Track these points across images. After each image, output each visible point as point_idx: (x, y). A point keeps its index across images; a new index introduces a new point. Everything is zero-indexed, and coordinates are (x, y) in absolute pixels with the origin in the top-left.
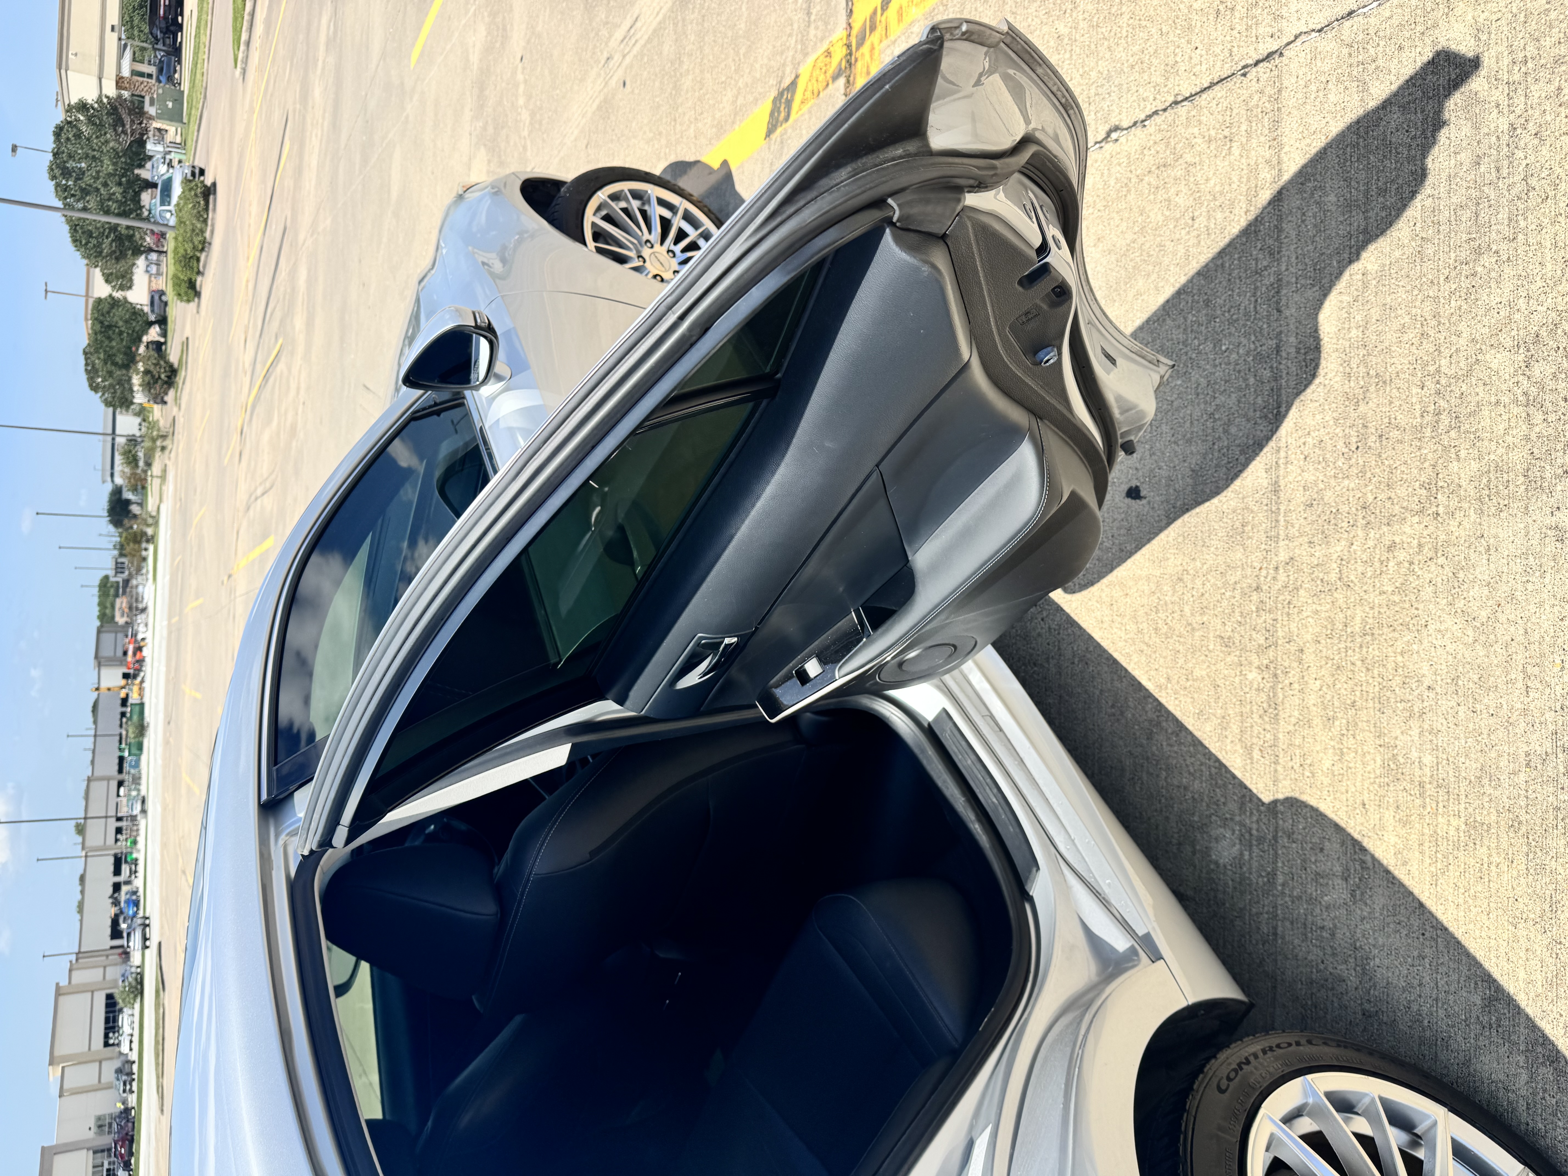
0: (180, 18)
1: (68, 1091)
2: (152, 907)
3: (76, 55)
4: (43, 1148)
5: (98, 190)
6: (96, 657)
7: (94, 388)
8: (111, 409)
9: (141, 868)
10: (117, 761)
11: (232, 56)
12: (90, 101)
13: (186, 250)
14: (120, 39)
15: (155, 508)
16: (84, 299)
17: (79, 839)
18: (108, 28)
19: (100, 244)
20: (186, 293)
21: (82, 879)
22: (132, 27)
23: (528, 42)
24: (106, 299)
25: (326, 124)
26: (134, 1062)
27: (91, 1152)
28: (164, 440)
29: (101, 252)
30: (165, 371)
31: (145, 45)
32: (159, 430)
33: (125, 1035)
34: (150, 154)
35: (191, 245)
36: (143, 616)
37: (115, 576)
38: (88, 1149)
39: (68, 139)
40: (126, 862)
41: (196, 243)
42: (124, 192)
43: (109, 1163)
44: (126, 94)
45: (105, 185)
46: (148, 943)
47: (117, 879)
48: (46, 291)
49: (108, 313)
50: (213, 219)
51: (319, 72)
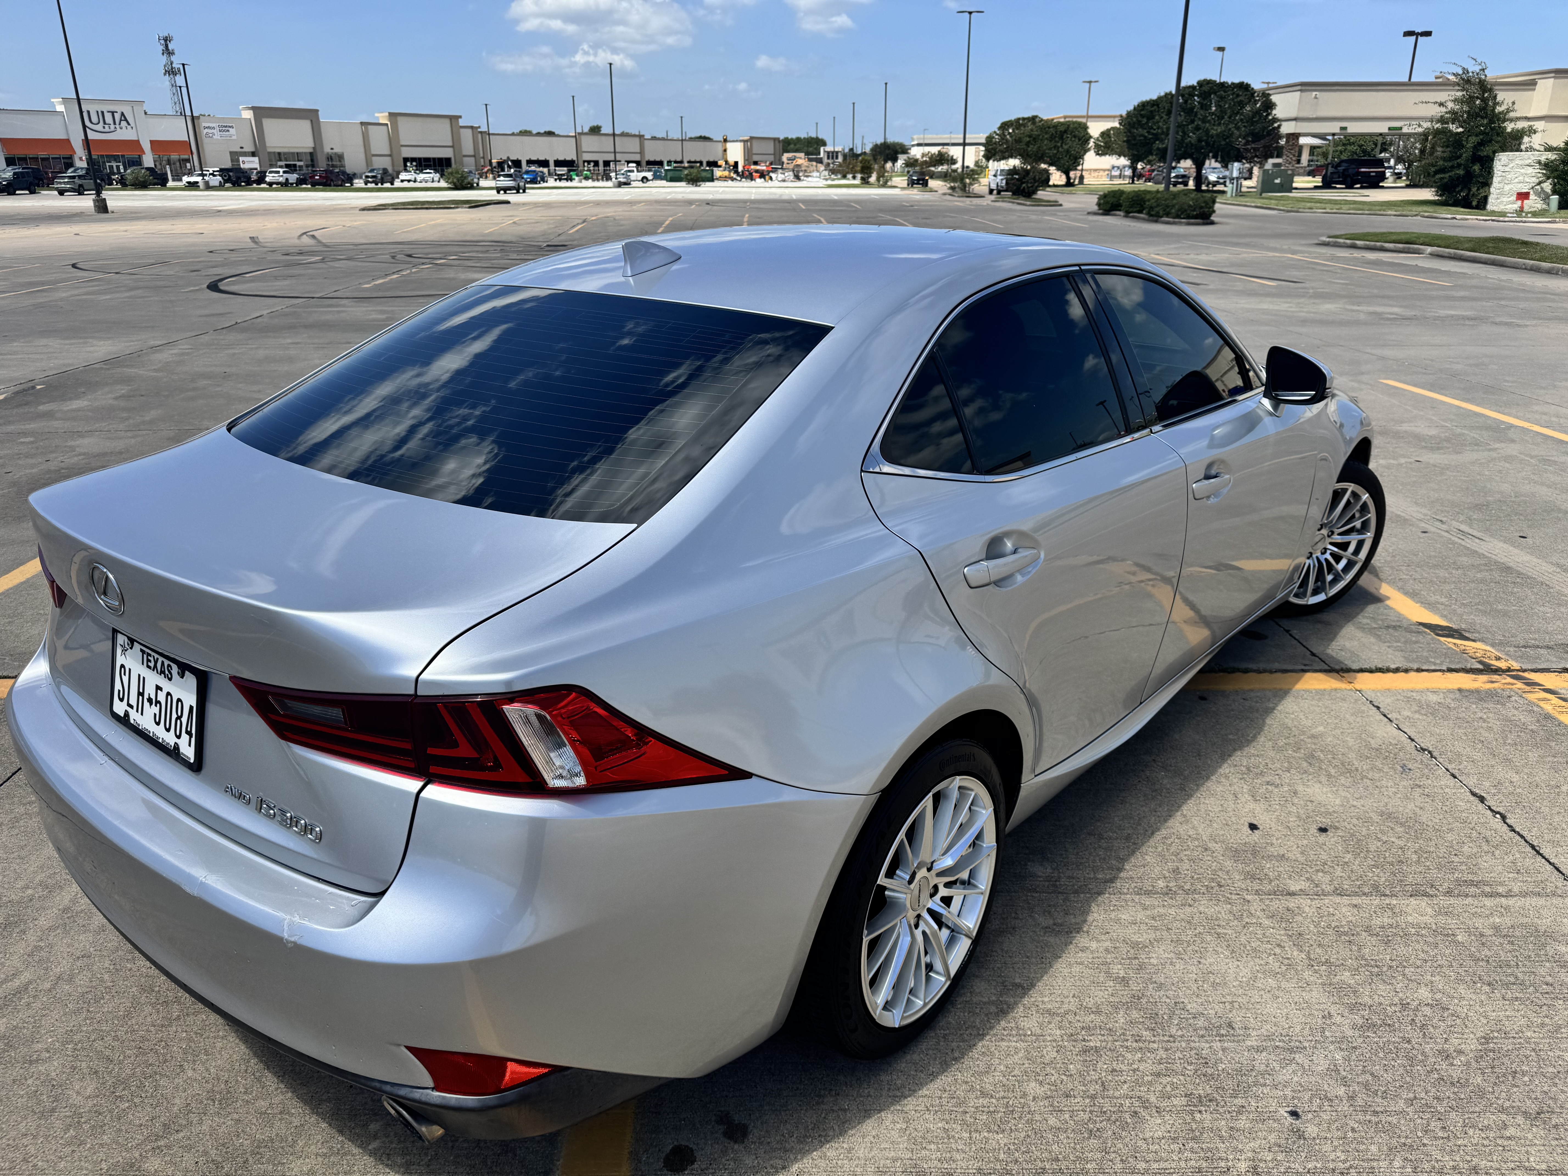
0: (1358, 186)
1: (367, 129)
2: (534, 195)
3: (1316, 98)
4: (317, 111)
5: (1193, 122)
6: (752, 138)
7: (1004, 126)
8: (983, 141)
9: (564, 184)
10: (658, 159)
11: (1338, 233)
12: (1274, 112)
13: (1149, 200)
14: (1334, 135)
15: (894, 184)
16: (1085, 114)
17: (586, 130)
18: (1344, 124)
19: (1142, 126)
20: (1107, 203)
21: (550, 134)
22: (1344, 145)
23: (1435, 466)
24: (1088, 134)
25: (1303, 314)
26: (392, 184)
27: (311, 150)
28: (961, 190)
29: (1134, 127)
30: (1028, 187)
31: (1330, 157)
32: (971, 184)
33: (416, 176)
34: (1230, 166)
35: (1155, 204)
36: (792, 178)
37: (825, 151)
38: (314, 148)
39: (1238, 96)
40: (569, 171)
41: (1157, 209)
42: (1192, 145)
43: (300, 166)
44: (1283, 142)
45: (1197, 128)
46: (502, 192)
47: (552, 164)
48: (1090, 82)
49: (1075, 137)
50: (1180, 223)
51: (1349, 307)
